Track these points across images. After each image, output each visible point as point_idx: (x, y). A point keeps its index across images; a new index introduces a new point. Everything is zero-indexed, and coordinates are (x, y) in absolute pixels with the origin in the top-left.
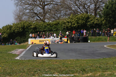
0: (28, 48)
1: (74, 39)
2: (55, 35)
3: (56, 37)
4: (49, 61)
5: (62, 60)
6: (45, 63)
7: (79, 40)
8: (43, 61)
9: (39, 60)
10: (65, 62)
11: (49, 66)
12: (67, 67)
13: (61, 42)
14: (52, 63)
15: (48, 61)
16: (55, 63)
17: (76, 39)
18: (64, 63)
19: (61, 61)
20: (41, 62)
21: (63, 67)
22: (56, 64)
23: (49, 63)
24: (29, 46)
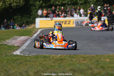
2: (82, 11)
3: (84, 14)
4: (72, 57)
5: (94, 55)
6: (66, 61)
8: (62, 58)
9: (54, 55)
10: (100, 58)
11: (72, 67)
12: (103, 67)
14: (77, 62)
15: (70, 57)
16: (83, 60)
18: (98, 61)
19: (93, 57)
20: (58, 60)
21: (96, 68)
22: (84, 62)
23: (72, 61)
24: (38, 31)
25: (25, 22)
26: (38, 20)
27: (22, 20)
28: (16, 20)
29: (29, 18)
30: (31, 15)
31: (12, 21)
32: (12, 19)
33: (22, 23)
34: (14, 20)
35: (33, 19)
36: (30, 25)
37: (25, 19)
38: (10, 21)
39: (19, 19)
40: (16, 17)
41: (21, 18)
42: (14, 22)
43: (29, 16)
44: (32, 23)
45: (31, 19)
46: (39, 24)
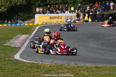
0: (33, 33)
1: (96, 17)
7: (103, 17)
13: (79, 20)
17: (100, 17)
24: (35, 29)
25: (27, 17)
26: (37, 16)
27: (24, 15)
28: (20, 16)
29: (30, 14)
30: (31, 12)
31: (16, 17)
32: (17, 15)
33: (24, 18)
34: (18, 15)
35: (33, 15)
36: (31, 19)
37: (27, 15)
38: (15, 17)
39: (22, 15)
40: (20, 13)
41: (24, 14)
42: (18, 17)
43: (29, 12)
44: (32, 18)
45: (32, 14)
46: (37, 18)
